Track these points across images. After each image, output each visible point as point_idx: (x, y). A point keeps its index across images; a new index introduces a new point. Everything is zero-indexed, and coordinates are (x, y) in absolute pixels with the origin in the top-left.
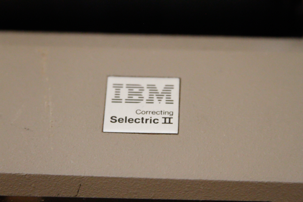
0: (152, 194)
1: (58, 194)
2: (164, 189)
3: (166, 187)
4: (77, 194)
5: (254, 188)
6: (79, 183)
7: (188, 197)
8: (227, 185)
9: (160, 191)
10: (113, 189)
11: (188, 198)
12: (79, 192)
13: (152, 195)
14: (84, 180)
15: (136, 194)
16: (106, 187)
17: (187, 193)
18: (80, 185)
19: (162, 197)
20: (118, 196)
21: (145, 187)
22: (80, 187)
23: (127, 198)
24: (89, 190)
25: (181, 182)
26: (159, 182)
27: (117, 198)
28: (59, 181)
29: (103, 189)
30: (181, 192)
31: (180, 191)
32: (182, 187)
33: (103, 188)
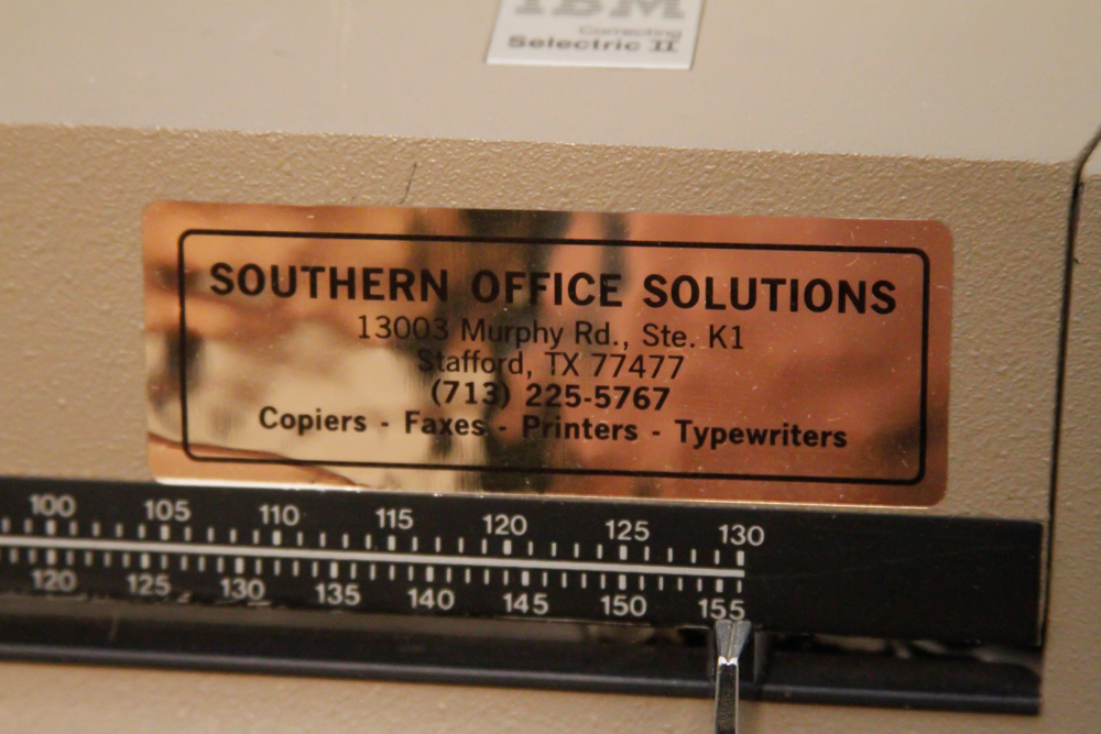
0: (609, 196)
1: (354, 198)
2: (644, 179)
3: (651, 170)
4: (406, 197)
5: (890, 174)
6: (412, 161)
7: (708, 205)
8: (817, 166)
9: (632, 186)
10: (505, 178)
11: (710, 208)
12: (412, 189)
13: (611, 199)
14: (425, 149)
15: (565, 194)
16: (484, 173)
17: (707, 192)
18: (415, 166)
19: (637, 203)
20: (517, 202)
21: (591, 171)
22: (413, 174)
23: (541, 209)
24: (437, 183)
25: (691, 156)
26: (630, 156)
27: (515, 208)
28: (356, 154)
29: (477, 179)
30: (688, 190)
31: (688, 187)
32: (691, 170)
33: (477, 175)
